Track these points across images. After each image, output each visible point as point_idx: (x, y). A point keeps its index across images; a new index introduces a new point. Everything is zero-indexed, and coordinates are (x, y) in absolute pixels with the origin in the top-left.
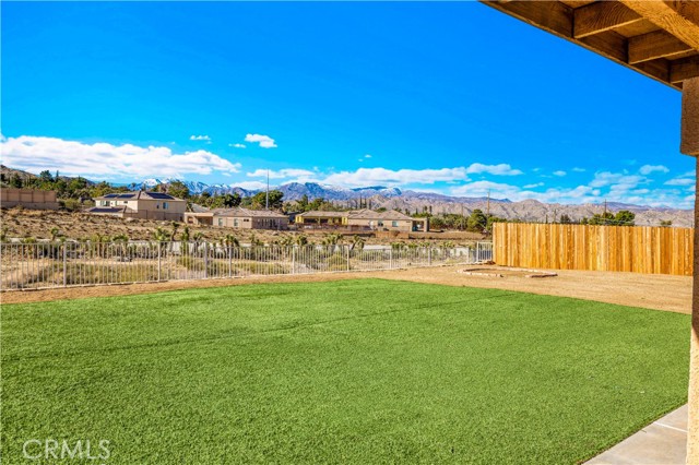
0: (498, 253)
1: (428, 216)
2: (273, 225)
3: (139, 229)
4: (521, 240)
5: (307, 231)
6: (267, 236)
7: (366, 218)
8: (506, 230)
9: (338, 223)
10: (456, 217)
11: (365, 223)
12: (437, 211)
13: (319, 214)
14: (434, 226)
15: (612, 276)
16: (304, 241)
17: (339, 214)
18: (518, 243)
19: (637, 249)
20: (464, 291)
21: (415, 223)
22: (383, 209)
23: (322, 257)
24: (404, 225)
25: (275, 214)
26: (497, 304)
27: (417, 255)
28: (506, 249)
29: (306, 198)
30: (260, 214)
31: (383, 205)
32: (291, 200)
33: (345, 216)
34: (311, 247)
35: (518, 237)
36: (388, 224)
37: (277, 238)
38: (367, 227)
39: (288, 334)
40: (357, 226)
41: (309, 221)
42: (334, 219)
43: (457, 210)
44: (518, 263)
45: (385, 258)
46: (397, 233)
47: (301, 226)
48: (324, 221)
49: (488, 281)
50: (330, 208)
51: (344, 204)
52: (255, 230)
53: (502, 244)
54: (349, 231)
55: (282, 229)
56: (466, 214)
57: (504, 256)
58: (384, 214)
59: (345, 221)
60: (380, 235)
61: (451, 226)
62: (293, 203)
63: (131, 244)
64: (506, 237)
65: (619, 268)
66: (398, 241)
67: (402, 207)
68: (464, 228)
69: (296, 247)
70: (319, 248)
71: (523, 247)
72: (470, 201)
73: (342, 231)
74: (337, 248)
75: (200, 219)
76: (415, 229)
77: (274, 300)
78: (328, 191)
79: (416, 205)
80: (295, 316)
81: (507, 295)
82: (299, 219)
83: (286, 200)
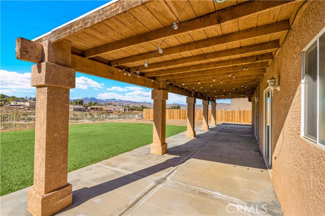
0: (144, 116)
1: (129, 107)
2: (80, 110)
3: (31, 112)
5: (92, 111)
6: (78, 113)
7: (111, 108)
8: (146, 110)
9: (102, 109)
10: (136, 107)
11: (110, 109)
12: (131, 106)
13: (96, 107)
14: (130, 110)
15: (170, 120)
16: (91, 114)
17: (102, 107)
19: (174, 114)
20: (134, 124)
21: (125, 109)
22: (115, 105)
23: (97, 119)
24: (122, 110)
25: (81, 107)
26: (140, 126)
27: (125, 117)
29: (91, 102)
30: (76, 107)
31: (115, 104)
32: (86, 103)
33: (104, 107)
34: (93, 116)
35: (149, 112)
36: (117, 109)
37: (82, 114)
38: (111, 110)
39: (91, 133)
40: (108, 110)
41: (92, 109)
42: (100, 108)
43: (137, 106)
44: (149, 118)
45: (116, 119)
46: (119, 112)
47: (90, 110)
48: (97, 109)
49: (141, 122)
50: (99, 105)
51: (103, 104)
52: (74, 112)
53: (145, 114)
54: (105, 111)
55: (83, 111)
56: (139, 106)
57: (146, 117)
58: (116, 107)
59: (104, 109)
60: (114, 112)
61: (135, 110)
62: (87, 103)
63: (29, 116)
64: (146, 112)
65: (171, 118)
66: (120, 114)
67: (121, 105)
68: (139, 110)
69: (88, 116)
70: (96, 116)
71: (150, 114)
72: (141, 103)
73: (103, 111)
74: (101, 116)
76: (125, 111)
77: (85, 127)
78: (98, 100)
79: (126, 104)
80: (91, 130)
81: (143, 124)
82: (89, 108)
83: (84, 103)
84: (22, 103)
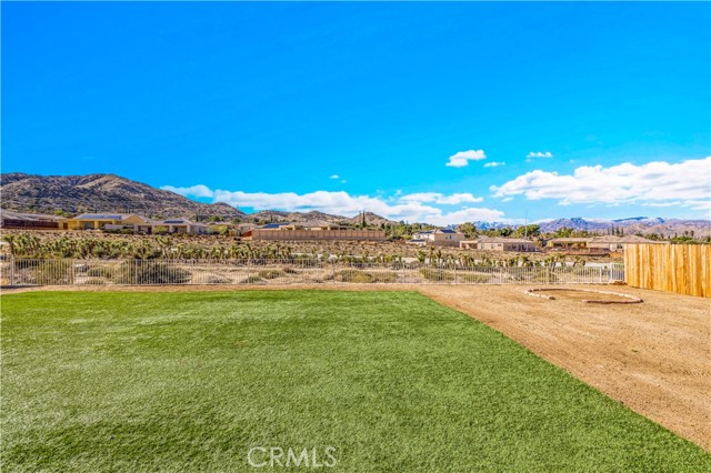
0: (630, 274)
4: (654, 262)
7: (609, 243)
8: (638, 251)
9: (582, 246)
11: (605, 246)
13: (569, 240)
17: (585, 240)
18: (651, 264)
28: (638, 271)
30: (511, 241)
33: (590, 240)
35: (651, 258)
38: (606, 249)
40: (597, 249)
41: (557, 245)
42: (580, 243)
44: (651, 285)
48: (570, 244)
53: (633, 265)
54: (588, 252)
57: (636, 278)
58: (623, 239)
59: (589, 245)
64: (638, 258)
71: (657, 270)
75: (470, 245)
78: (591, 223)
82: (550, 243)
84: (426, 236)
